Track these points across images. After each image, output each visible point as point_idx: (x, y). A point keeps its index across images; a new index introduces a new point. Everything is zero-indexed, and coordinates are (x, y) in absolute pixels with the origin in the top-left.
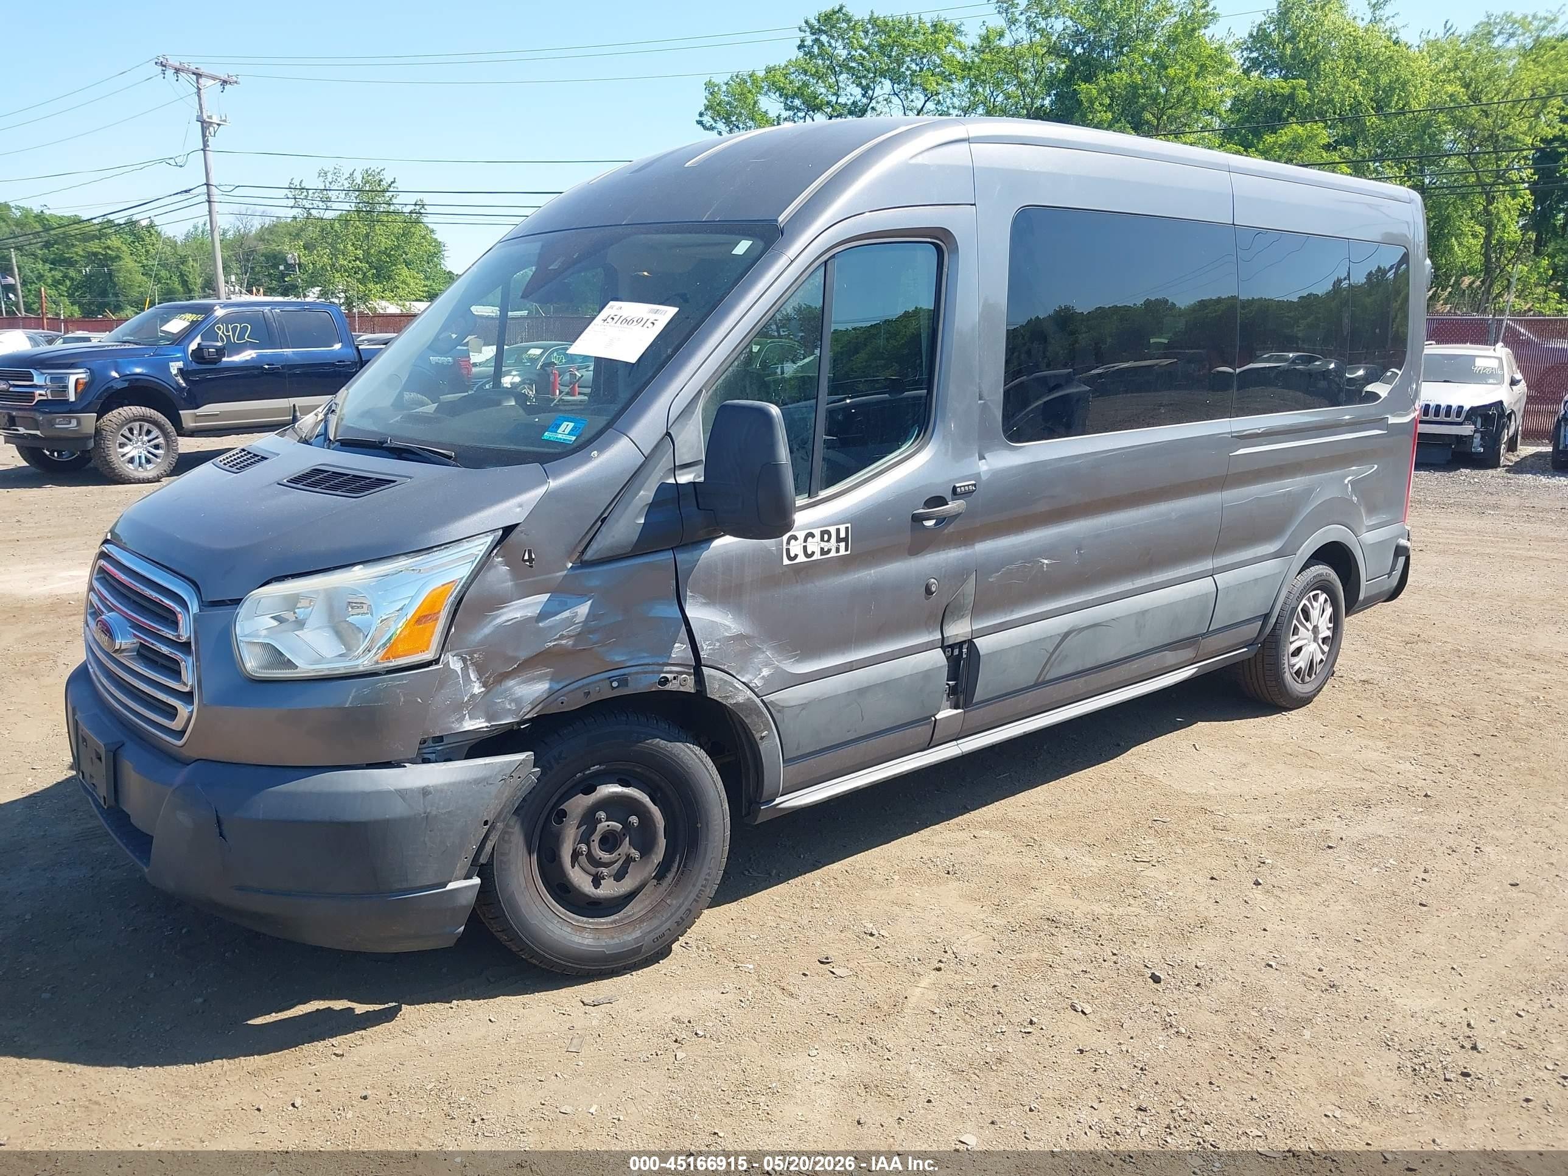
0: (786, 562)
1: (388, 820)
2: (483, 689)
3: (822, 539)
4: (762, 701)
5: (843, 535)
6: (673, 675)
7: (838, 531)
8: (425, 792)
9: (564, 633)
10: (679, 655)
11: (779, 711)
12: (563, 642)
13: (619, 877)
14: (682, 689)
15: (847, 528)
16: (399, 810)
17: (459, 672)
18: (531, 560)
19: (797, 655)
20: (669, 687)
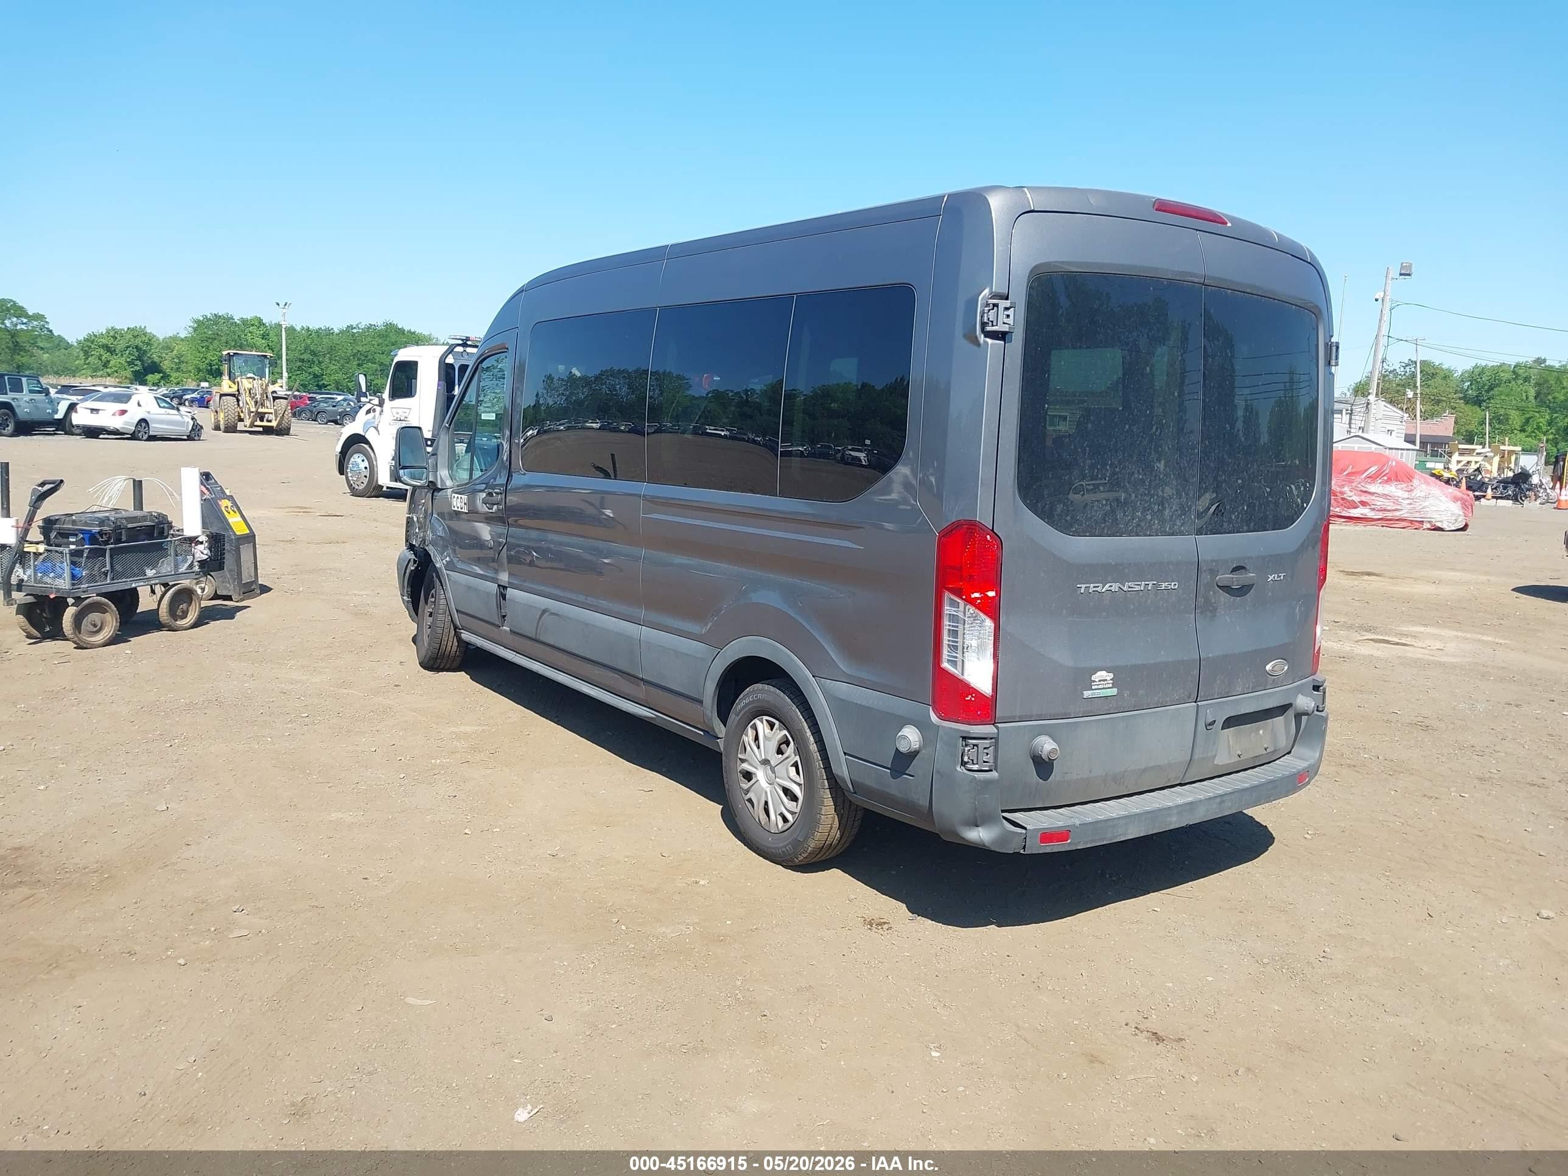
0: (452, 507)
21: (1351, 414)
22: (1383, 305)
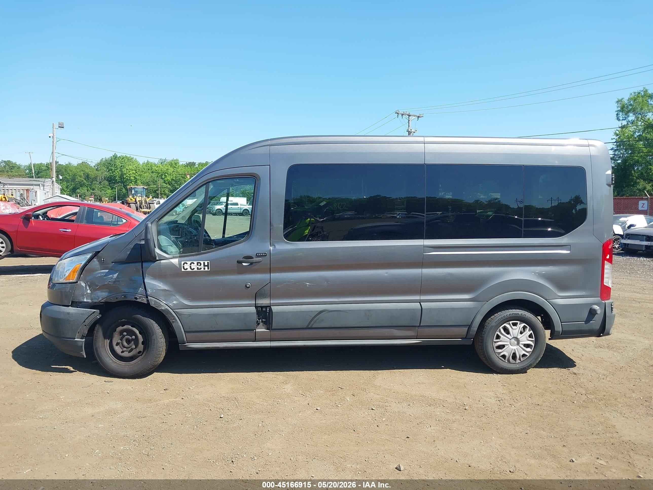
0: (183, 270)
1: (59, 319)
2: (90, 292)
3: (198, 265)
4: (173, 311)
5: (206, 264)
6: (139, 297)
7: (204, 263)
8: (68, 314)
9: (110, 281)
10: (141, 292)
11: (180, 315)
12: (110, 283)
13: (129, 352)
14: (142, 302)
15: (208, 263)
16: (62, 317)
17: (84, 286)
18: (103, 261)
19: (190, 299)
20: (138, 300)
21: (44, 186)
22: (53, 139)
